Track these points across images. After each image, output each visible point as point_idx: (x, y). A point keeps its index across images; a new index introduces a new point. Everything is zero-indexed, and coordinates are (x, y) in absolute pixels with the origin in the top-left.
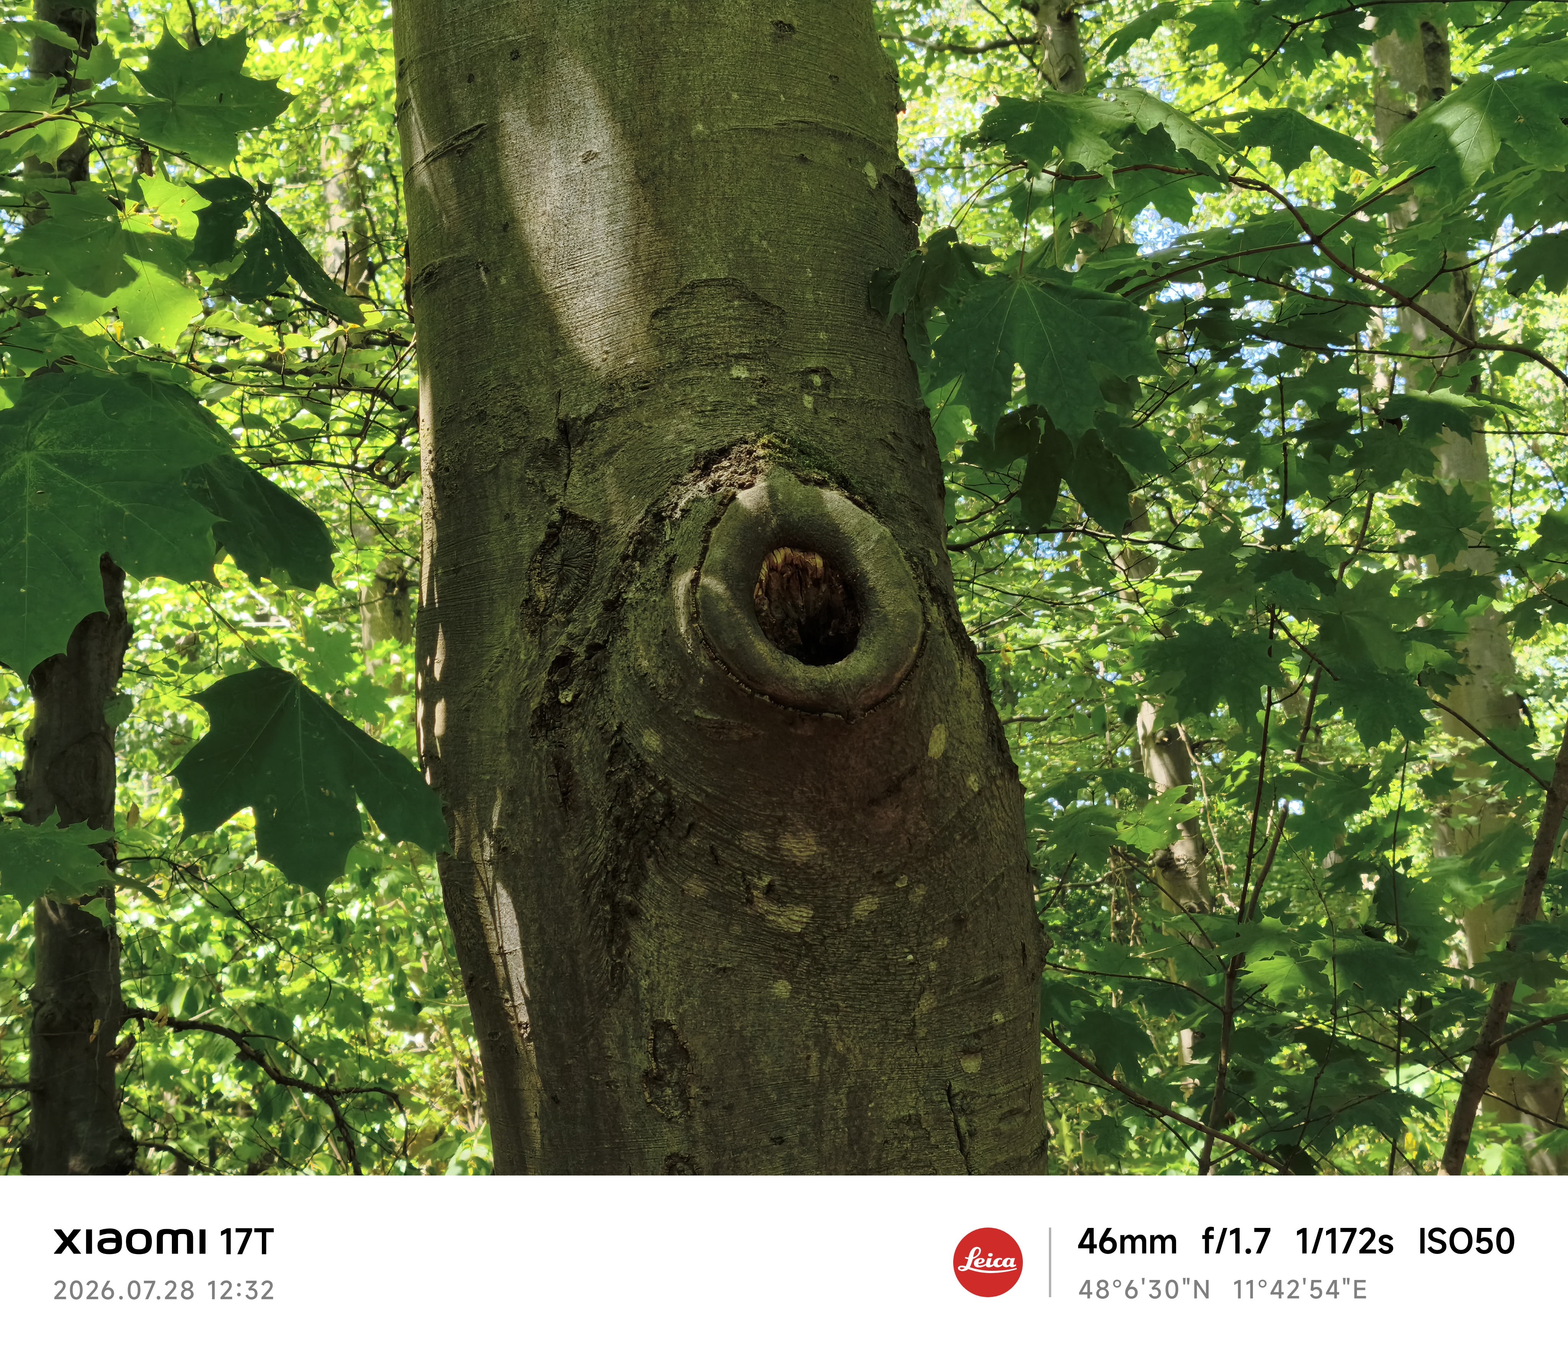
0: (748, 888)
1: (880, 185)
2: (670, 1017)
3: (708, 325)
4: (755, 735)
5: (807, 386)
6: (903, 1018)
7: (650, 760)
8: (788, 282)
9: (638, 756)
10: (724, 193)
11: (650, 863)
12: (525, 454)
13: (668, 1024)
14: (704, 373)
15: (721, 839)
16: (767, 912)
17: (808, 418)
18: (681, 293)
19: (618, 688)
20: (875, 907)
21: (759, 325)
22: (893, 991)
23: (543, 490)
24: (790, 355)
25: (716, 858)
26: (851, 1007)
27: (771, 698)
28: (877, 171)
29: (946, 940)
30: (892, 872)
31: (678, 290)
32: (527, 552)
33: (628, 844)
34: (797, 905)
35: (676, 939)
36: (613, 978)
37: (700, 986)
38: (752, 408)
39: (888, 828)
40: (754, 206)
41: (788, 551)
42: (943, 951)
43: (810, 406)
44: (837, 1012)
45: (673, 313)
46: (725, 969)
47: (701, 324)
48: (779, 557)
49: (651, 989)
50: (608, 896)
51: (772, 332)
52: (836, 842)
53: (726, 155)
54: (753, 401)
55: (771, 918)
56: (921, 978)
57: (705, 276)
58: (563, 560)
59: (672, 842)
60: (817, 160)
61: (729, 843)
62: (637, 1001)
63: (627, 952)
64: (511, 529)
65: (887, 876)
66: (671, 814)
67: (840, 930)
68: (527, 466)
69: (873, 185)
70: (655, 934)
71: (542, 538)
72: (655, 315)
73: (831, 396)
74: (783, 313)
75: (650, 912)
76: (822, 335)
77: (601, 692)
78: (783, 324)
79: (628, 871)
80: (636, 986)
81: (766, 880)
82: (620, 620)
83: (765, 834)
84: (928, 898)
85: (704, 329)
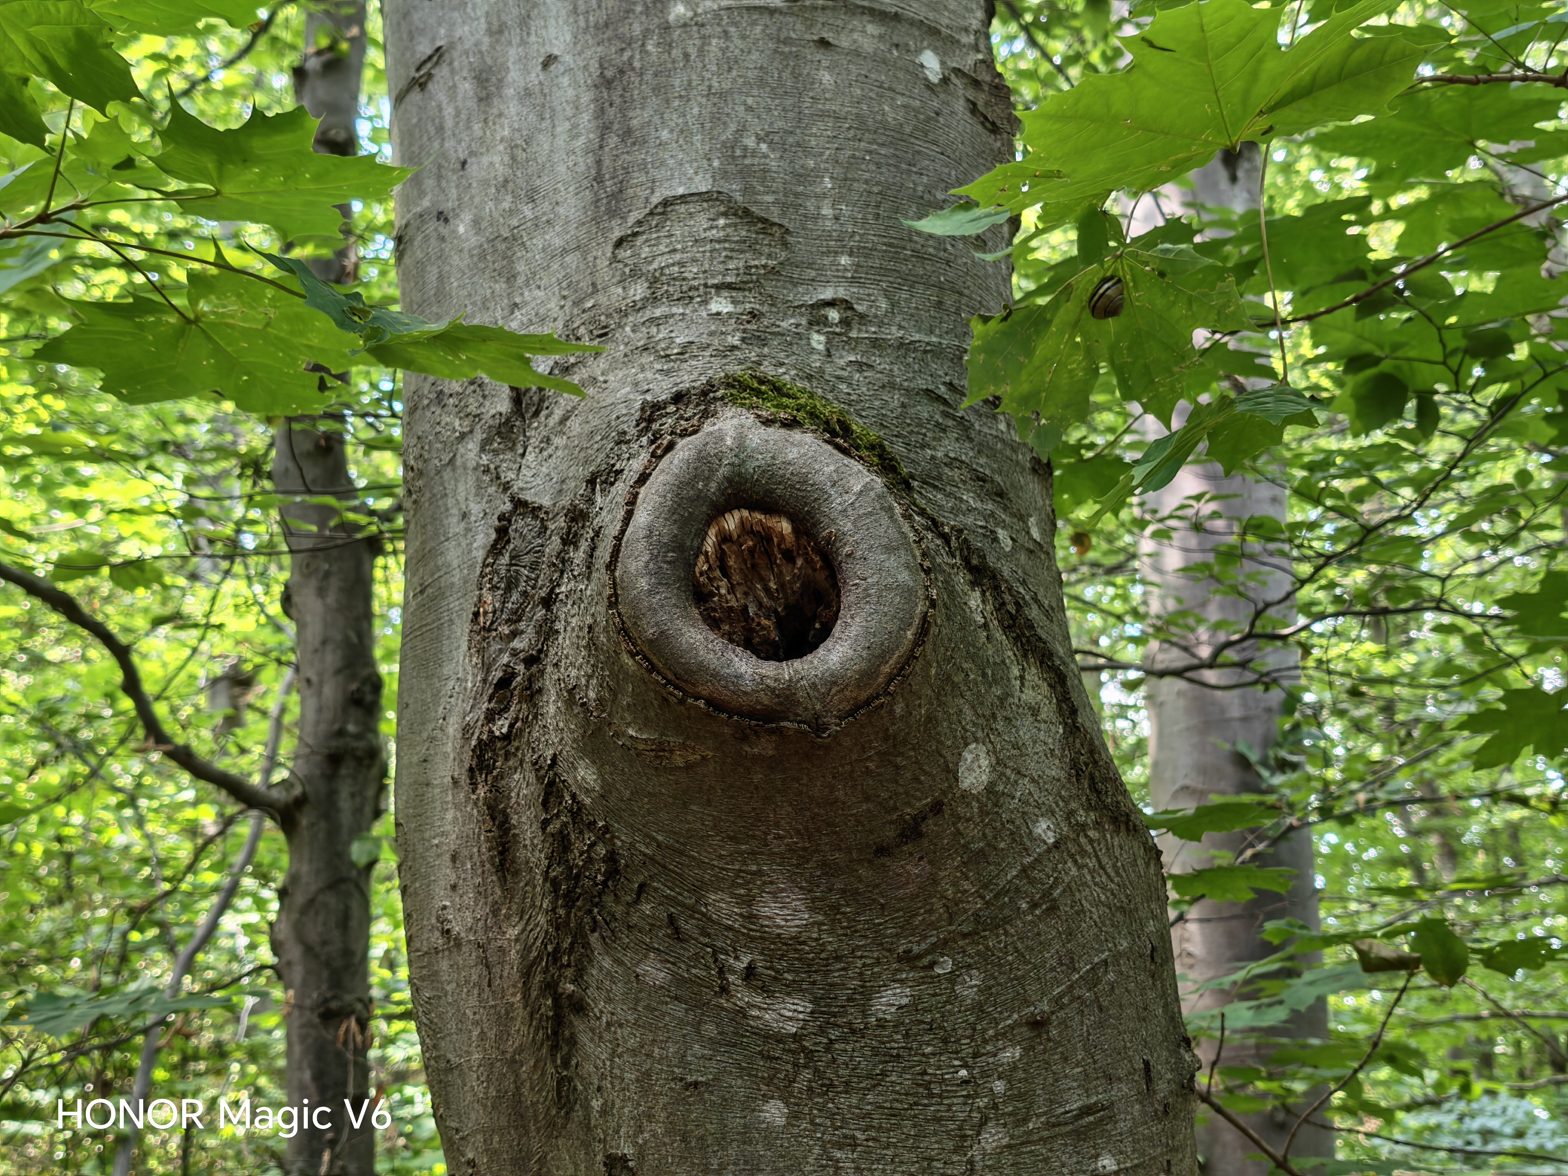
0: (721, 972)
1: (945, 80)
2: (628, 1150)
3: (684, 250)
4: (704, 758)
5: (818, 322)
6: (955, 1158)
7: (588, 801)
8: (796, 195)
9: (574, 796)
10: (710, 87)
11: (594, 939)
12: (479, 436)
13: (624, 1159)
14: (675, 310)
15: (683, 905)
16: (751, 1006)
17: (816, 362)
18: (651, 213)
19: (552, 709)
20: (905, 1001)
21: (752, 247)
22: (938, 1120)
23: (498, 478)
24: (795, 285)
25: (677, 930)
26: (874, 1139)
27: (709, 702)
28: (943, 63)
29: (1018, 1052)
30: (927, 952)
31: (647, 211)
32: (480, 555)
33: (568, 914)
34: (789, 994)
35: (632, 1042)
36: (560, 1097)
37: (664, 1108)
38: (734, 348)
39: (911, 889)
40: (750, 101)
41: (745, 513)
42: (1014, 1068)
43: (821, 347)
44: (854, 1146)
45: (640, 240)
46: (696, 1084)
47: (675, 251)
48: (731, 522)
49: (604, 1112)
50: (551, 987)
51: (769, 256)
52: (835, 908)
53: (714, 41)
54: (735, 340)
55: (755, 1013)
56: (981, 1103)
57: (681, 191)
58: (512, 558)
59: (619, 910)
60: (845, 44)
61: (693, 909)
62: (589, 1129)
63: (574, 1062)
64: (468, 530)
65: (919, 957)
66: (617, 871)
67: (853, 1032)
68: (483, 450)
69: (934, 79)
70: (607, 1036)
71: (494, 536)
72: (619, 243)
73: (854, 334)
74: (787, 231)
75: (599, 1005)
76: (844, 260)
77: (535, 717)
78: (785, 245)
79: (571, 950)
80: (587, 1107)
81: (746, 960)
82: (553, 622)
83: (733, 895)
84: (985, 990)
85: (678, 257)
